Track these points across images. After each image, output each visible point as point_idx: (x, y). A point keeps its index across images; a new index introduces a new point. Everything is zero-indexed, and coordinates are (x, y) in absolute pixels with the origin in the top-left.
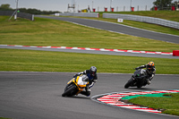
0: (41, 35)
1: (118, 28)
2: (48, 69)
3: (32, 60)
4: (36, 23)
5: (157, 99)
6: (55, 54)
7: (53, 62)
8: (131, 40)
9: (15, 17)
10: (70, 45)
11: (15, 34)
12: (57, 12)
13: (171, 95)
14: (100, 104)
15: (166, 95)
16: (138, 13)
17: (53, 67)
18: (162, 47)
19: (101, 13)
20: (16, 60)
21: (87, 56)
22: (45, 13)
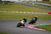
0: (11, 8)
1: (33, 6)
2: (13, 18)
3: (8, 16)
4: (9, 5)
5: (44, 26)
6: (15, 14)
7: (14, 16)
8: (36, 10)
9: (4, 3)
10: (19, 11)
11: (4, 8)
12: (15, 2)
13: (48, 25)
14: (28, 28)
15: (47, 25)
16: (39, 2)
17: (14, 17)
18: (45, 12)
19: (28, 2)
20: (4, 16)
21: (24, 14)
22: (12, 2)
